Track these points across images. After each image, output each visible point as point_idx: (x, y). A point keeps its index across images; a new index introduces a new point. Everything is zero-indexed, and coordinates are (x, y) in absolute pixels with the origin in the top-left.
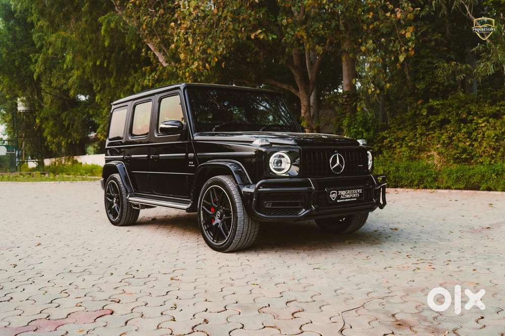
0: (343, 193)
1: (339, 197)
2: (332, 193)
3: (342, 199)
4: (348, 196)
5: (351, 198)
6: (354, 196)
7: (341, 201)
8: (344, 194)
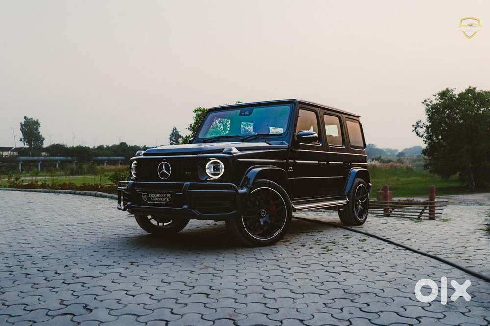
1: (149, 199)
2: (144, 195)
4: (157, 199)
5: (161, 201)
6: (164, 199)
7: (151, 202)
8: (153, 197)
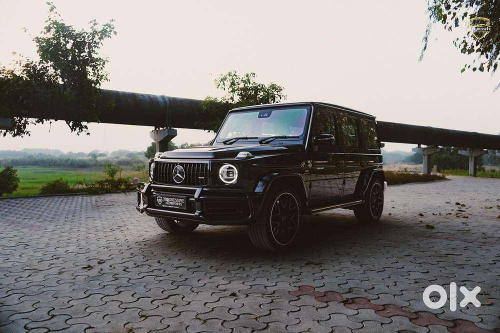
0: (167, 199)
1: (164, 202)
2: (159, 198)
3: (166, 205)
4: (171, 203)
5: (174, 205)
6: (177, 204)
7: (165, 206)
8: (168, 201)
